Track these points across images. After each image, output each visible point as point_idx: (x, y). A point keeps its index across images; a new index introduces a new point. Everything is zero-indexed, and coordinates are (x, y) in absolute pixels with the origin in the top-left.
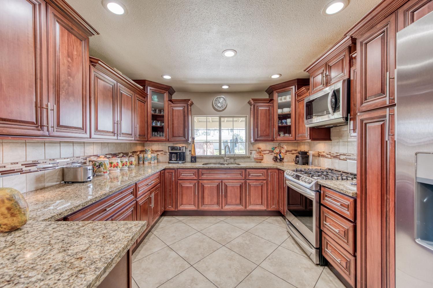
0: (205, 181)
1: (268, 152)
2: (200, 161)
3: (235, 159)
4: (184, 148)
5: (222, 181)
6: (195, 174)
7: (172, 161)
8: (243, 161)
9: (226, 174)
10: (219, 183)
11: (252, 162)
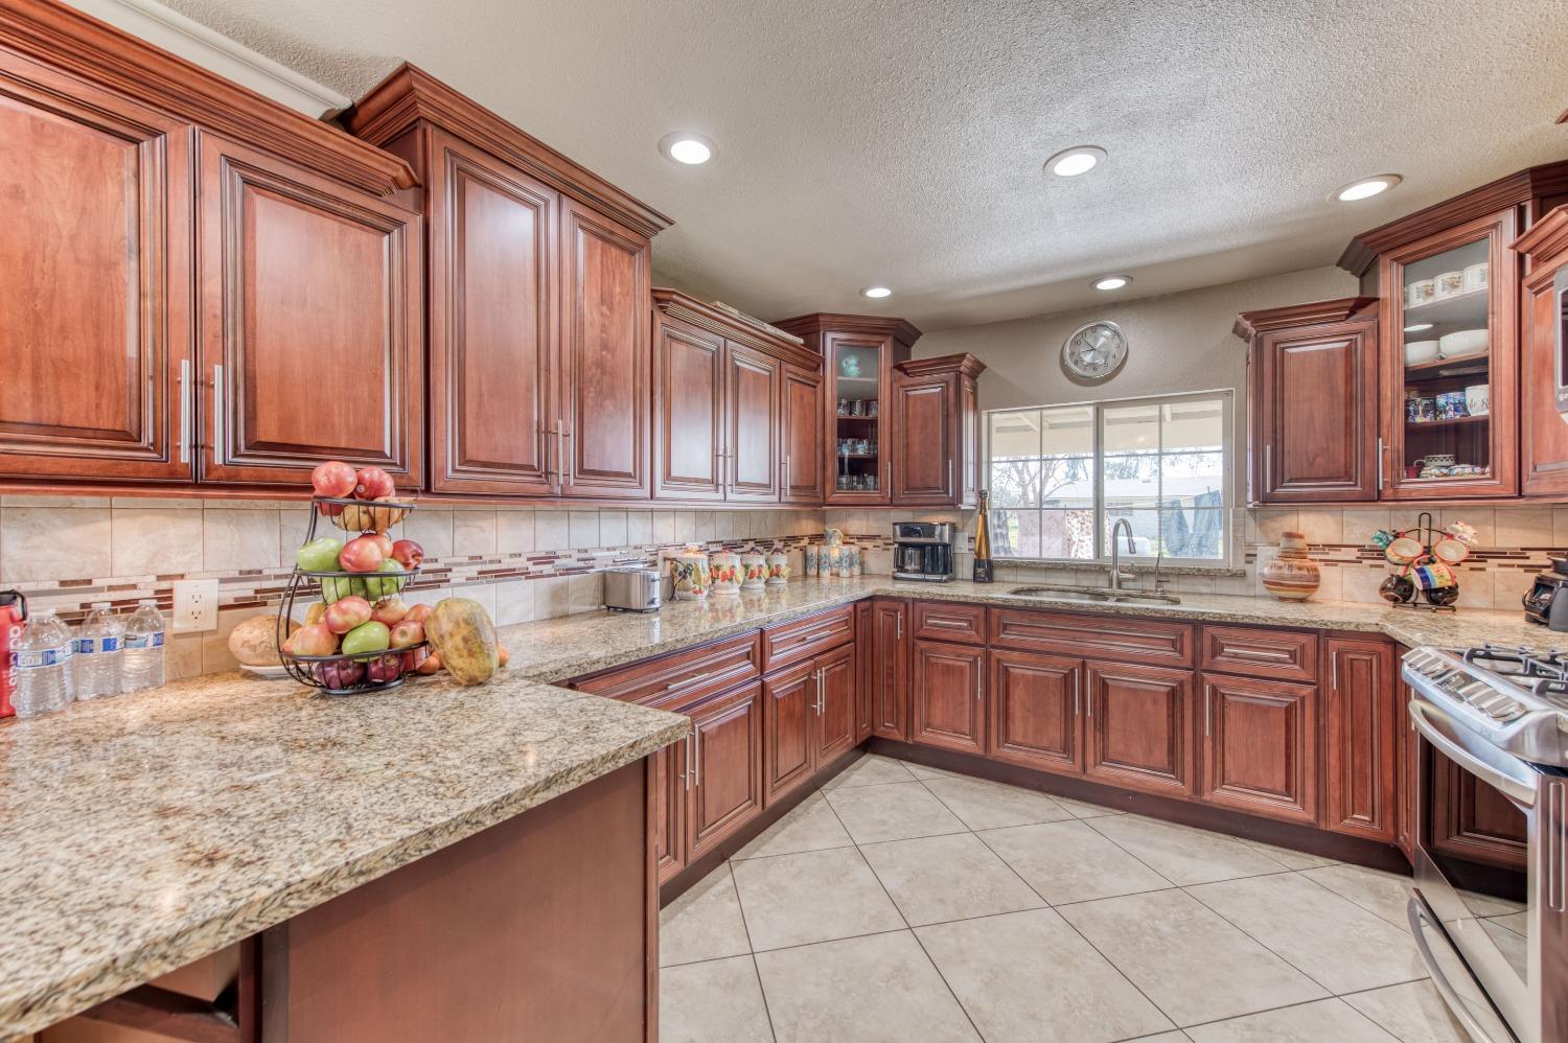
0: (1015, 655)
1: (1352, 554)
2: (1011, 578)
3: (1160, 579)
4: (947, 528)
5: (1084, 664)
6: (974, 624)
7: (906, 571)
8: (1204, 589)
9: (1104, 636)
10: (1072, 671)
11: (1255, 597)
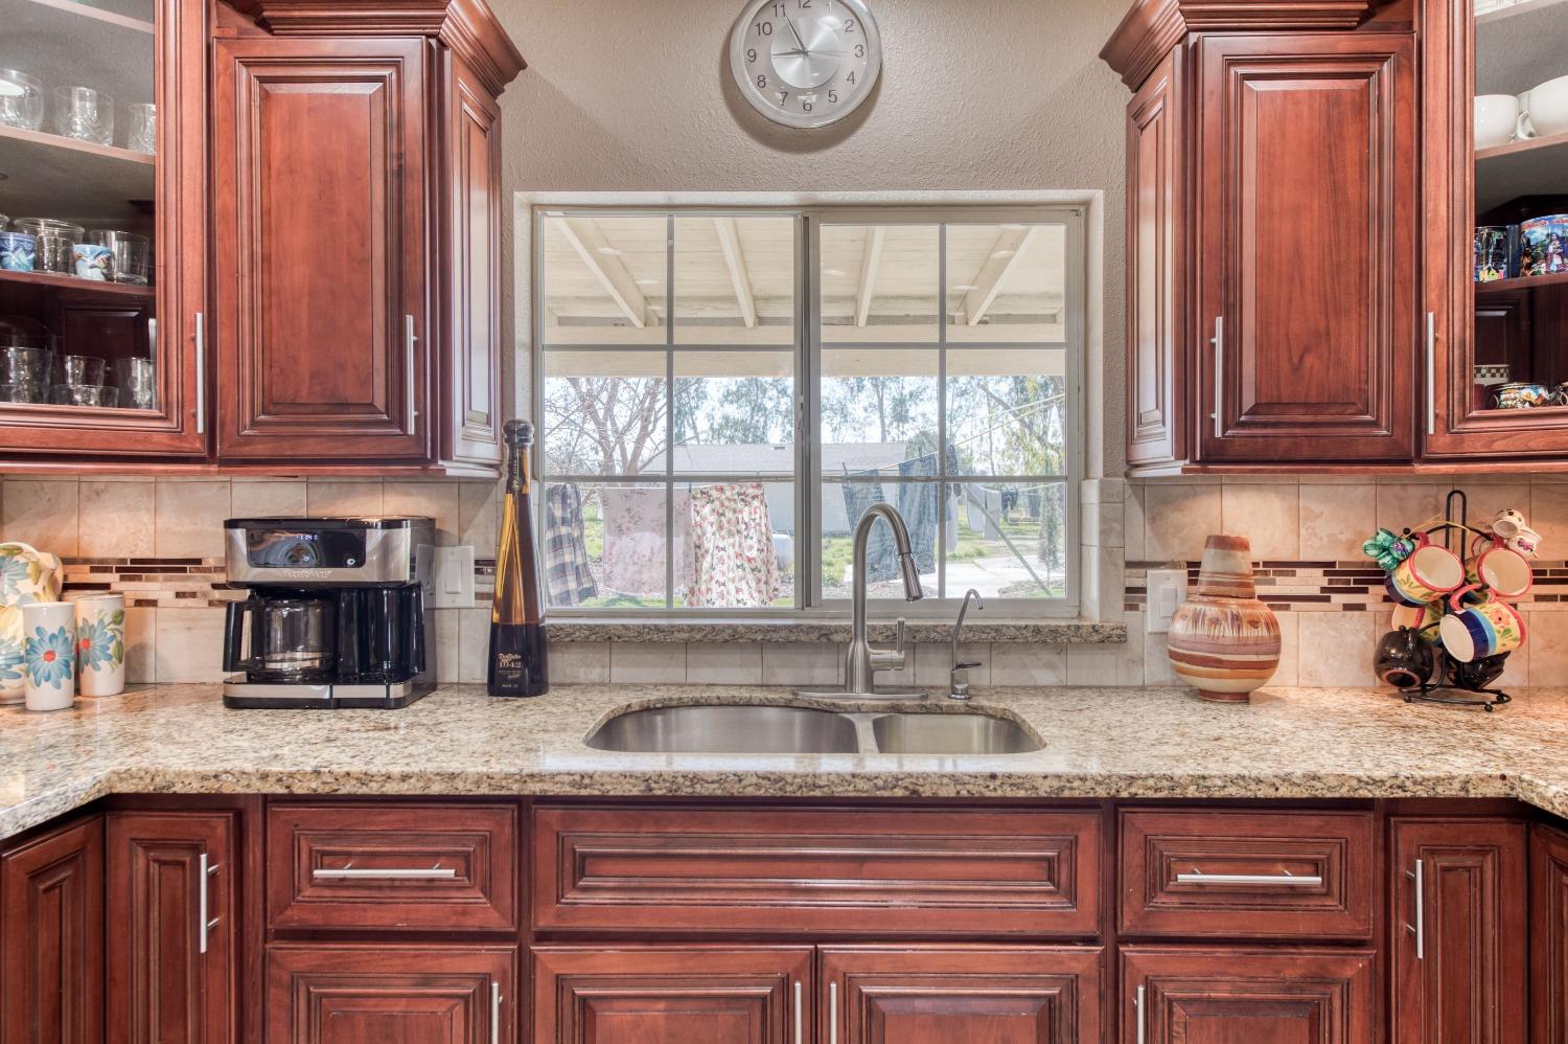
0: (611, 959)
1: (1312, 582)
2: (595, 674)
3: (961, 658)
4: (404, 538)
5: (816, 960)
6: (479, 867)
7: (276, 678)
8: (1045, 677)
9: (868, 867)
10: (785, 987)
11: (1142, 688)
